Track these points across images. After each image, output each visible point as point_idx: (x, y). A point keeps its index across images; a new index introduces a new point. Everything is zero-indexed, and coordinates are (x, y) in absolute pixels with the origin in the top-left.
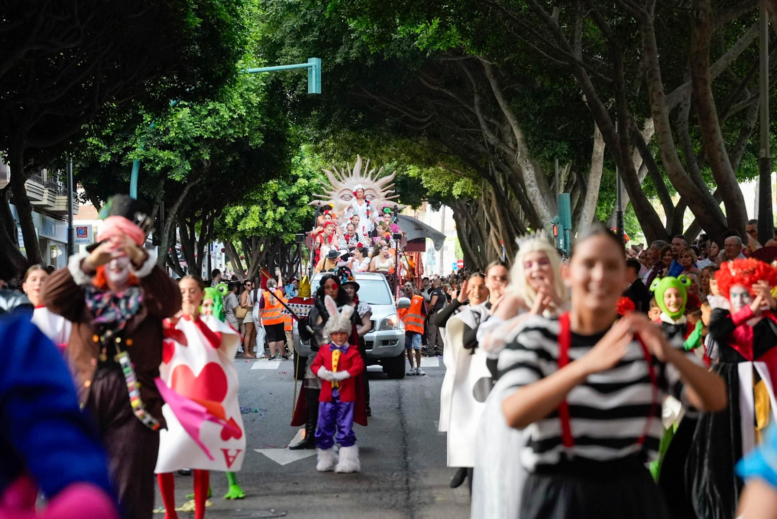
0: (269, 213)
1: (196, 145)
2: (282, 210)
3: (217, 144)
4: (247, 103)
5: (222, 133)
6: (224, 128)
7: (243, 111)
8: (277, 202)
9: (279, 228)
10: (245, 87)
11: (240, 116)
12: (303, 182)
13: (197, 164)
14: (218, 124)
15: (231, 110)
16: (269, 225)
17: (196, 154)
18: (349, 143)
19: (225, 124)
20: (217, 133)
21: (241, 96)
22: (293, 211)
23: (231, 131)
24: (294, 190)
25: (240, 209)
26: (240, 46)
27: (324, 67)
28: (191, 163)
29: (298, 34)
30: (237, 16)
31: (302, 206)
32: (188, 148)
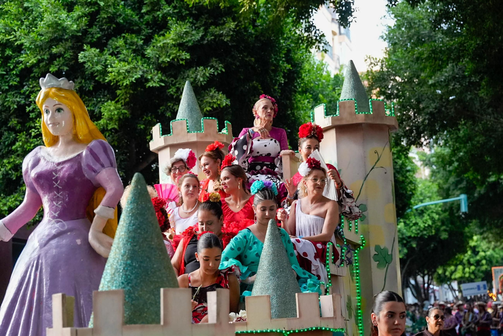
0: (467, 270)
1: (409, 240)
2: (473, 268)
3: (419, 239)
4: (432, 219)
5: (421, 234)
6: (421, 231)
7: (430, 222)
8: (470, 264)
9: (472, 276)
10: (430, 211)
11: (429, 225)
12: (482, 254)
13: (411, 249)
14: (419, 230)
15: (424, 222)
16: (467, 275)
17: (409, 244)
18: (497, 234)
19: (422, 229)
20: (418, 234)
21: (429, 215)
22: (478, 267)
23: (425, 232)
24: (478, 258)
25: (453, 268)
26: (410, 191)
27: (468, 198)
28: (408, 249)
29: (457, 184)
30: (407, 177)
31: (483, 265)
32: (405, 242)
